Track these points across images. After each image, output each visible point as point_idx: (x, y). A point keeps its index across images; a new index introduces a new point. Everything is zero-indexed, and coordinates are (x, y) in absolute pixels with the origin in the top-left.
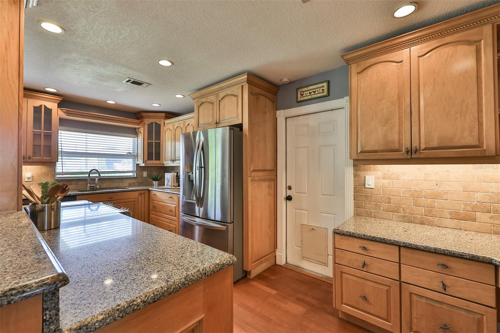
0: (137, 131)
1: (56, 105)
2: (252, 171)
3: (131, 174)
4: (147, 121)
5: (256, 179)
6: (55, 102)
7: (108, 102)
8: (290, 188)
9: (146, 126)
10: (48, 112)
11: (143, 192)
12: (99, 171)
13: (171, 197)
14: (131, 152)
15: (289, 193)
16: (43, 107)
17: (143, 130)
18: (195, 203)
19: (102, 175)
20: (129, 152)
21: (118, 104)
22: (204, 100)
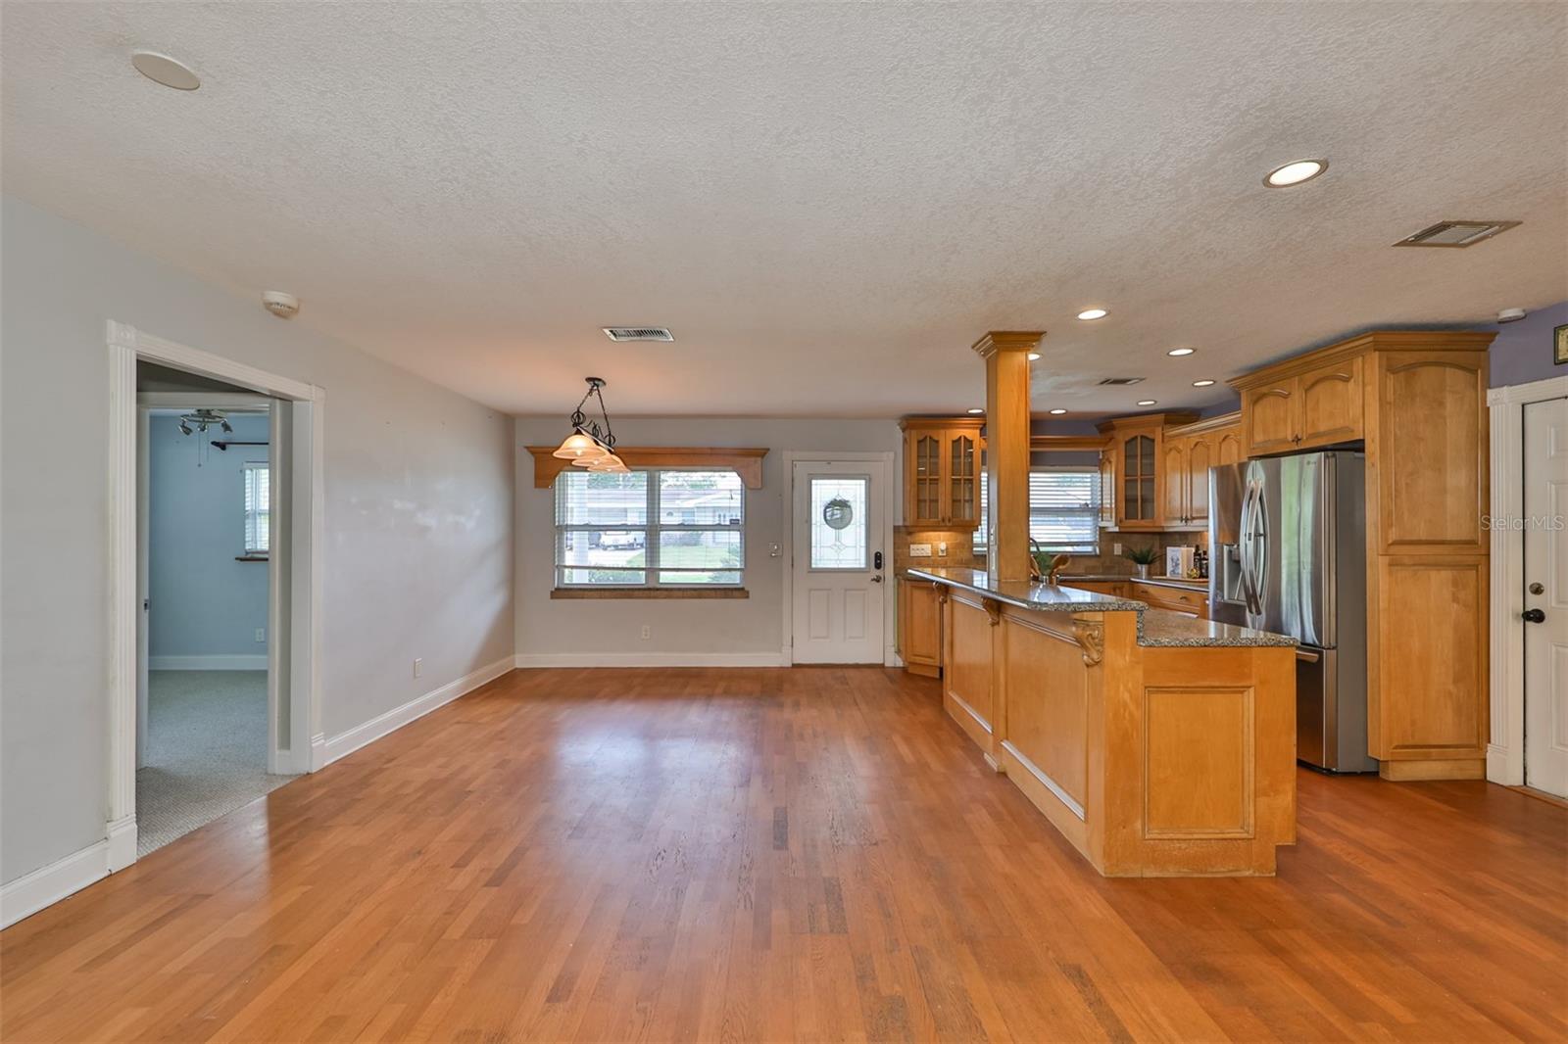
0: (1101, 457)
1: (978, 431)
2: (1392, 544)
3: (1089, 549)
4: (1122, 437)
5: (1406, 560)
6: (977, 428)
7: (1053, 412)
8: (1538, 590)
9: (1122, 446)
10: (969, 443)
11: (1119, 585)
12: (1037, 540)
13: (1185, 598)
14: (1089, 502)
15: (1534, 602)
16: (963, 439)
17: (1117, 456)
18: (1244, 607)
19: (1042, 549)
20: (1084, 502)
21: (1071, 413)
22: (1264, 390)
